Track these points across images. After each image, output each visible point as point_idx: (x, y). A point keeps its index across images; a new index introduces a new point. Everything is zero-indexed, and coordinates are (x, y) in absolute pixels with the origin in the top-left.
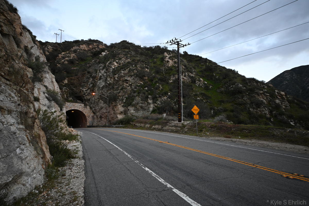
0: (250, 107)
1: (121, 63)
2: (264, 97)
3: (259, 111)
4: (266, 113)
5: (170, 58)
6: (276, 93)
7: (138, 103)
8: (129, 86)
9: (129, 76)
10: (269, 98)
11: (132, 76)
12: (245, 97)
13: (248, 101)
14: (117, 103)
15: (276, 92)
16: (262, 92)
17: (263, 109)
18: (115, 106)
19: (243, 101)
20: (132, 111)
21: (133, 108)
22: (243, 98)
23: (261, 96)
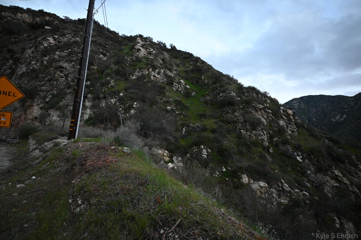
0: (242, 128)
1: (61, 41)
2: (263, 115)
3: (254, 135)
4: (264, 140)
5: (143, 46)
6: (281, 111)
7: (68, 105)
8: (63, 77)
9: (66, 61)
10: (272, 117)
11: (73, 61)
12: (237, 112)
13: (241, 119)
14: (34, 102)
15: (281, 109)
16: (261, 106)
17: (261, 132)
18: (30, 106)
19: (233, 118)
20: (54, 118)
21: (58, 113)
22: (234, 113)
23: (259, 113)
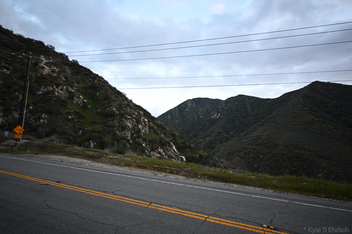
0: (117, 130)
2: (130, 122)
3: (123, 134)
4: (128, 136)
6: (142, 120)
10: (135, 124)
12: (116, 121)
13: (117, 124)
16: (130, 117)
17: (127, 132)
19: (113, 124)
